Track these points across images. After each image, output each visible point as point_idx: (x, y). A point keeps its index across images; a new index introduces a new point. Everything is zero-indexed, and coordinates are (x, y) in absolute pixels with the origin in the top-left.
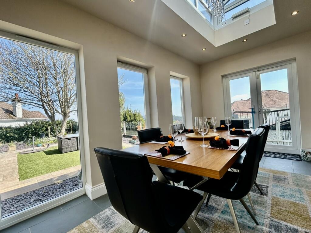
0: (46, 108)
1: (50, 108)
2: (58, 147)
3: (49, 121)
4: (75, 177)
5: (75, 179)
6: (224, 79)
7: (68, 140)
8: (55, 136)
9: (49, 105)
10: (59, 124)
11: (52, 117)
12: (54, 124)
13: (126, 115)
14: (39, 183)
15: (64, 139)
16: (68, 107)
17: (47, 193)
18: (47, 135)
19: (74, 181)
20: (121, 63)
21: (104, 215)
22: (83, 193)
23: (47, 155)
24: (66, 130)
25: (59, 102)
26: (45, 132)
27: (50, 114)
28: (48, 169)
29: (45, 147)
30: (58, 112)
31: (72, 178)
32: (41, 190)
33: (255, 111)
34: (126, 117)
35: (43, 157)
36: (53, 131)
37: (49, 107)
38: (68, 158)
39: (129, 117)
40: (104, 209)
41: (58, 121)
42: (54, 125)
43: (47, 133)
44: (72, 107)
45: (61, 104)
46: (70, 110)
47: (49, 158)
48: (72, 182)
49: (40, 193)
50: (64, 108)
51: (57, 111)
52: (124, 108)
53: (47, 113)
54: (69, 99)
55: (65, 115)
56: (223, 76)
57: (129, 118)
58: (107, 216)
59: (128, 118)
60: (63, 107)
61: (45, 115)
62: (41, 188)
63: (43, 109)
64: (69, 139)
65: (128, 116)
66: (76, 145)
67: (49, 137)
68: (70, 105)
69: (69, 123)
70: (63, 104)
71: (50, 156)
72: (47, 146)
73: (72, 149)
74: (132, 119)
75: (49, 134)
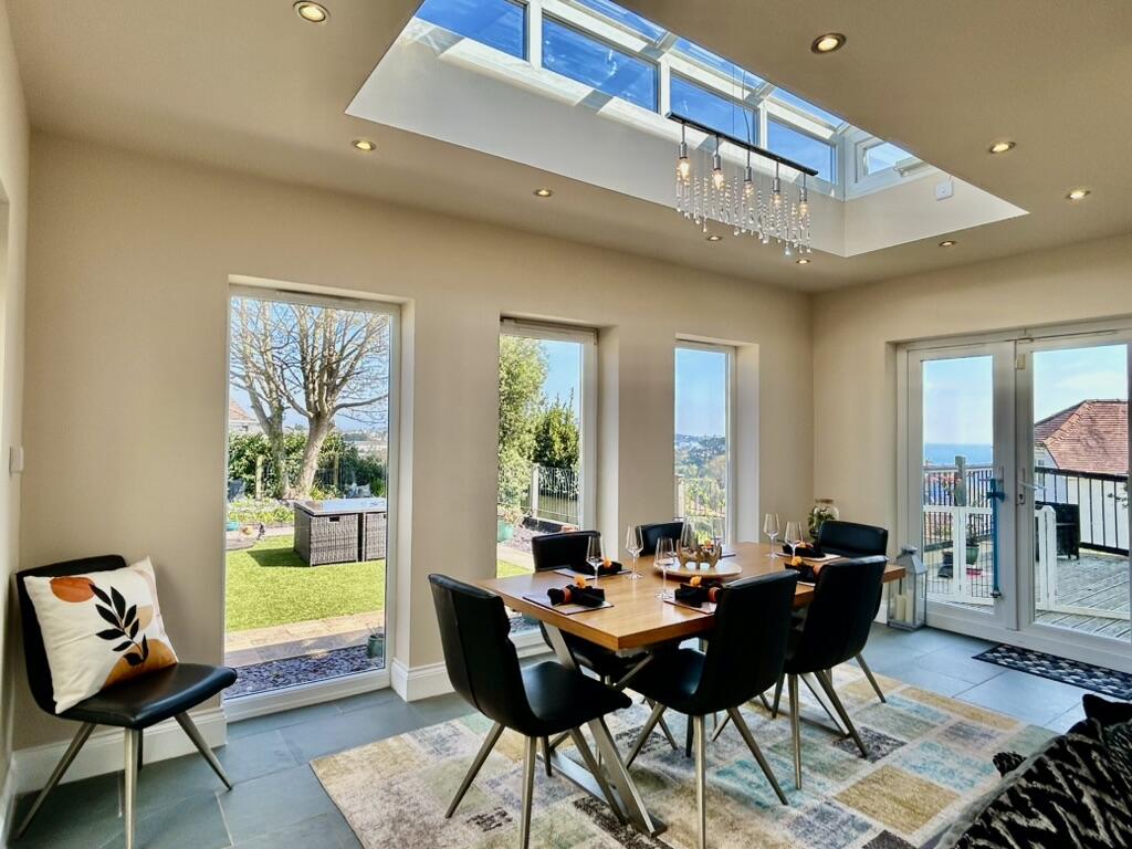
0: (257, 385)
1: (271, 391)
2: (293, 542)
3: (259, 435)
4: (354, 648)
5: (356, 653)
6: (902, 356)
7: (332, 520)
8: (278, 496)
9: (269, 379)
10: (294, 451)
11: (273, 424)
12: (279, 449)
13: (547, 432)
14: (256, 649)
15: (320, 516)
16: (333, 389)
17: (282, 679)
18: (250, 490)
19: (353, 659)
20: (513, 323)
21: (435, 734)
22: (385, 684)
23: (262, 565)
24: (318, 475)
25: (303, 369)
26: (244, 476)
27: (268, 414)
28: (274, 612)
29: (250, 536)
30: (296, 407)
31: (346, 649)
32: (266, 667)
33: (1005, 492)
34: (550, 439)
35: (252, 573)
36: (271, 476)
37: (265, 384)
38: (330, 583)
39: (558, 440)
40: (436, 723)
41: (290, 437)
42: (280, 454)
43: (251, 481)
44: (344, 388)
45: (306, 378)
46: (339, 402)
47: (268, 575)
48: (347, 660)
49: (265, 674)
50: (316, 392)
51: (292, 402)
52: (542, 403)
53: (257, 407)
54: (338, 362)
55: (318, 418)
56: (896, 346)
57: (558, 446)
58: (440, 736)
59: (556, 447)
60: (314, 389)
61: (252, 414)
62: (266, 664)
63: (247, 393)
64: (335, 518)
65: (556, 438)
66: (356, 541)
67: (258, 496)
68: (338, 382)
69: (330, 448)
70: (316, 374)
71: (271, 571)
72: (257, 532)
73: (340, 554)
74: (569, 450)
75: (259, 485)
